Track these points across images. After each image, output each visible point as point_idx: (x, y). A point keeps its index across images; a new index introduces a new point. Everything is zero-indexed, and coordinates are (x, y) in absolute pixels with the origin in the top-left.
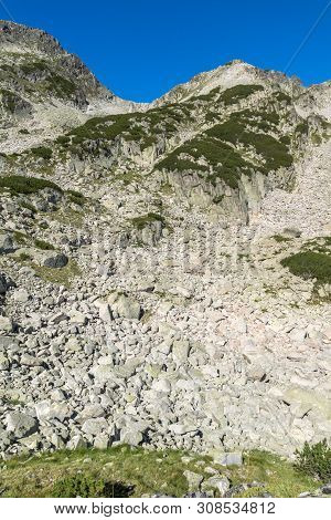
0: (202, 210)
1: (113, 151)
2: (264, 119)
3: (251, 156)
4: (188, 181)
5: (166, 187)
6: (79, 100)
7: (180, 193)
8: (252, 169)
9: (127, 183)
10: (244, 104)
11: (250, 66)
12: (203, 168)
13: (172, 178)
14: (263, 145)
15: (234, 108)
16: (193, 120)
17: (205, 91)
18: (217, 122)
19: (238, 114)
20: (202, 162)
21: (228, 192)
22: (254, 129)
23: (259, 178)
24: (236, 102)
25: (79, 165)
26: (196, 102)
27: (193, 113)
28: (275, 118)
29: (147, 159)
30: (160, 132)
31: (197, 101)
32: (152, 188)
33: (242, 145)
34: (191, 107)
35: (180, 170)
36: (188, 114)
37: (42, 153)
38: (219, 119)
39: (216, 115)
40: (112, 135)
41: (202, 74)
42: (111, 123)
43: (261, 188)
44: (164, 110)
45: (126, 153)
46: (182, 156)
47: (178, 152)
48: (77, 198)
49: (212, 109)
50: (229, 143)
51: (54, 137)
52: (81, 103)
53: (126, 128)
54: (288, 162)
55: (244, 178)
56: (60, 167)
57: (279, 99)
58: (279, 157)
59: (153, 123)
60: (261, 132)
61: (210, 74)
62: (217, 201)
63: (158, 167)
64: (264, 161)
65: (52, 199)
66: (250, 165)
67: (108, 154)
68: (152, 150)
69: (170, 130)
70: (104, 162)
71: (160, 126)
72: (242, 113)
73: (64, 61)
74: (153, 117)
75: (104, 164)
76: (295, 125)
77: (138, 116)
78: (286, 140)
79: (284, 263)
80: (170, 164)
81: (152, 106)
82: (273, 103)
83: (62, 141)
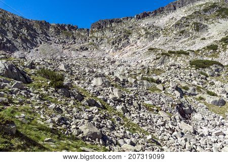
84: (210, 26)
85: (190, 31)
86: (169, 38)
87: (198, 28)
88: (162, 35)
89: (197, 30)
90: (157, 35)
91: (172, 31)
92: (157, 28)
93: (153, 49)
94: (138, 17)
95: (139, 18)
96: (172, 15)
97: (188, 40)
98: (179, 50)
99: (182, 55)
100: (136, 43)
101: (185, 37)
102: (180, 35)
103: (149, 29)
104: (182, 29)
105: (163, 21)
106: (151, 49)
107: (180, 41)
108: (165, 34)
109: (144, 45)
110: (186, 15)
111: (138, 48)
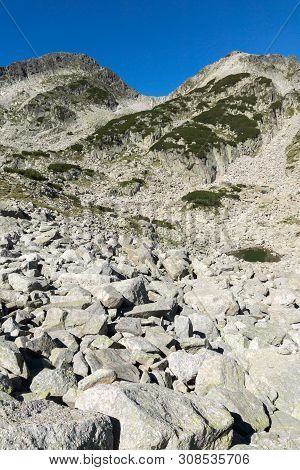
0: (180, 175)
1: (123, 141)
2: (243, 102)
3: (226, 133)
4: (170, 156)
5: (156, 161)
7: (165, 165)
8: (222, 143)
9: (129, 161)
10: (231, 91)
11: (243, 55)
12: (181, 147)
13: (160, 155)
15: (222, 96)
16: (187, 110)
17: (204, 84)
18: (205, 109)
19: (223, 101)
20: (181, 142)
21: (198, 161)
22: (234, 112)
23: (229, 148)
24: (225, 90)
25: (99, 153)
27: (189, 104)
28: (253, 100)
29: (147, 143)
30: (158, 123)
31: (194, 94)
32: (146, 163)
33: (221, 125)
34: (188, 99)
35: (165, 149)
36: (184, 105)
37: (77, 148)
38: (208, 106)
39: (206, 104)
40: (124, 130)
41: (207, 67)
42: (124, 122)
44: (166, 105)
45: (133, 141)
46: (168, 140)
47: (165, 138)
48: (90, 172)
49: (204, 99)
50: (210, 126)
51: (85, 137)
52: (112, 105)
53: (134, 124)
54: (255, 135)
55: (215, 150)
56: (87, 155)
57: (261, 83)
58: (248, 131)
59: (153, 117)
60: (239, 112)
61: (213, 66)
62: (190, 168)
63: (152, 149)
64: (236, 136)
65: (75, 174)
66: (222, 140)
67: (119, 143)
68: (149, 138)
69: (167, 120)
70: (117, 149)
71: (158, 119)
72: (227, 99)
73: (100, 75)
74: (154, 112)
75: (117, 150)
76: (271, 103)
77: (143, 113)
78: (258, 117)
80: (161, 146)
82: (254, 87)
83: (90, 138)
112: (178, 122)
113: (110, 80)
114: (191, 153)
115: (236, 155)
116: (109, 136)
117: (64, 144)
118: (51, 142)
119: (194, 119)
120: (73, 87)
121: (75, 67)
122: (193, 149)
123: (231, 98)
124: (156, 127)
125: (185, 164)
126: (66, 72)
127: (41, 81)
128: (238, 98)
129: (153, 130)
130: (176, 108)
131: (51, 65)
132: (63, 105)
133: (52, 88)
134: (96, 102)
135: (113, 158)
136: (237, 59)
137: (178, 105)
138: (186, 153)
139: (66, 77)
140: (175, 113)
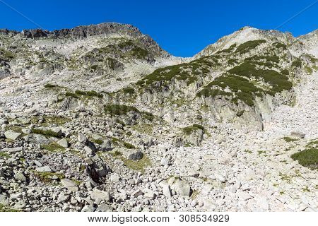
0: (230, 121)
1: (170, 87)
2: (268, 60)
3: (261, 84)
4: (219, 102)
5: (204, 107)
6: (150, 59)
7: (214, 111)
8: (263, 93)
9: (178, 106)
10: (253, 52)
11: (255, 29)
12: (228, 94)
13: (209, 100)
14: (269, 76)
15: (247, 55)
16: (219, 65)
17: (227, 47)
18: (236, 65)
19: (250, 59)
20: (227, 90)
21: (247, 108)
22: (262, 67)
23: (269, 98)
24: (248, 51)
25: (149, 96)
26: (221, 54)
27: (219, 61)
28: (276, 59)
29: (191, 90)
30: (199, 73)
32: (195, 108)
33: (254, 77)
34: (218, 57)
35: (213, 96)
36: (216, 61)
37: (129, 91)
38: (237, 63)
39: (235, 61)
40: (169, 77)
41: (224, 37)
42: (168, 71)
43: (271, 104)
44: (201, 60)
45: (179, 88)
46: (214, 87)
47: (211, 85)
49: (232, 57)
50: (245, 77)
51: (135, 81)
52: (151, 61)
53: (178, 73)
54: (289, 86)
55: (257, 99)
56: (139, 98)
57: (278, 47)
58: (281, 83)
59: (194, 69)
60: (267, 68)
61: (229, 37)
62: (240, 115)
63: (199, 95)
64: (271, 87)
65: (134, 117)
66: (261, 90)
67: (167, 89)
68: (194, 85)
69: (205, 72)
70: (166, 94)
71: (199, 70)
72: (253, 57)
73: (142, 39)
74: (194, 65)
76: (291, 62)
77: (185, 65)
78: (285, 72)
79: (294, 157)
80: (206, 93)
81: (193, 59)
82: (273, 49)
83: (140, 83)
84: (126, 65)
85: (104, 68)
86: (76, 73)
87: (114, 65)
88: (67, 68)
89: (112, 68)
90: (59, 67)
91: (82, 64)
92: (59, 57)
93: (53, 86)
94: (28, 34)
95: (30, 36)
96: (80, 42)
97: (102, 78)
98: (90, 90)
99: (94, 97)
100: (23, 74)
101: (98, 74)
102: (92, 71)
103: (46, 55)
104: (95, 64)
105: (68, 48)
106: (49, 86)
107: (92, 79)
108: (71, 66)
109: (37, 78)
110: (99, 47)
111: (26, 82)
112: (216, 74)
113: (149, 44)
114: (239, 101)
115: (276, 104)
116: (157, 82)
117: (114, 87)
118: (103, 86)
119: (229, 71)
120: (121, 46)
121: (123, 33)
122: (240, 96)
123: (256, 57)
124: (198, 76)
125: (234, 110)
126: (116, 36)
127: (97, 41)
128: (263, 58)
129: (196, 79)
130: (209, 63)
131: (106, 30)
132: (114, 58)
133: (105, 45)
134: (139, 58)
135: (163, 102)
136: (250, 31)
137: (211, 60)
138: (234, 100)
139: (116, 39)
140: (211, 66)
